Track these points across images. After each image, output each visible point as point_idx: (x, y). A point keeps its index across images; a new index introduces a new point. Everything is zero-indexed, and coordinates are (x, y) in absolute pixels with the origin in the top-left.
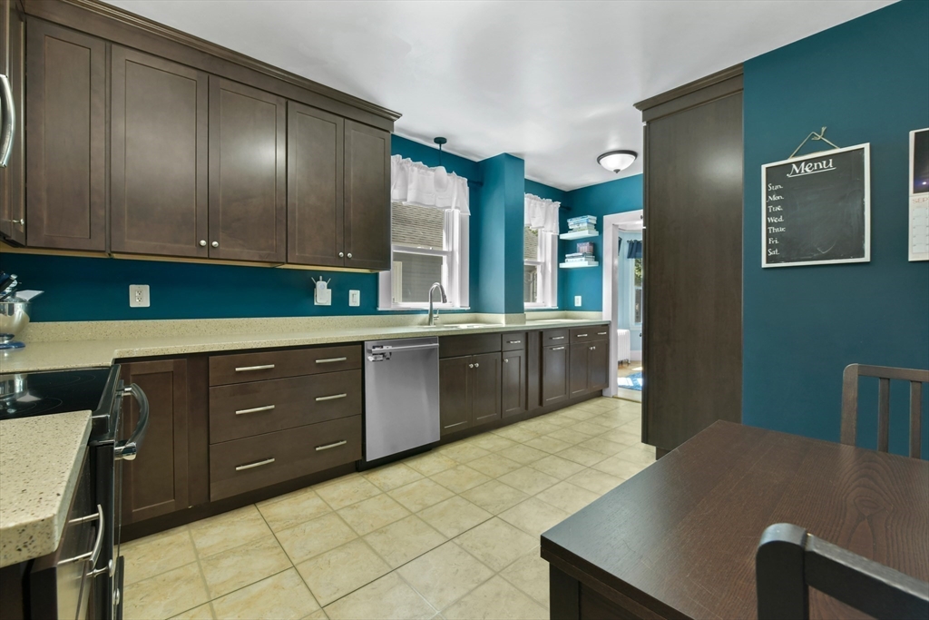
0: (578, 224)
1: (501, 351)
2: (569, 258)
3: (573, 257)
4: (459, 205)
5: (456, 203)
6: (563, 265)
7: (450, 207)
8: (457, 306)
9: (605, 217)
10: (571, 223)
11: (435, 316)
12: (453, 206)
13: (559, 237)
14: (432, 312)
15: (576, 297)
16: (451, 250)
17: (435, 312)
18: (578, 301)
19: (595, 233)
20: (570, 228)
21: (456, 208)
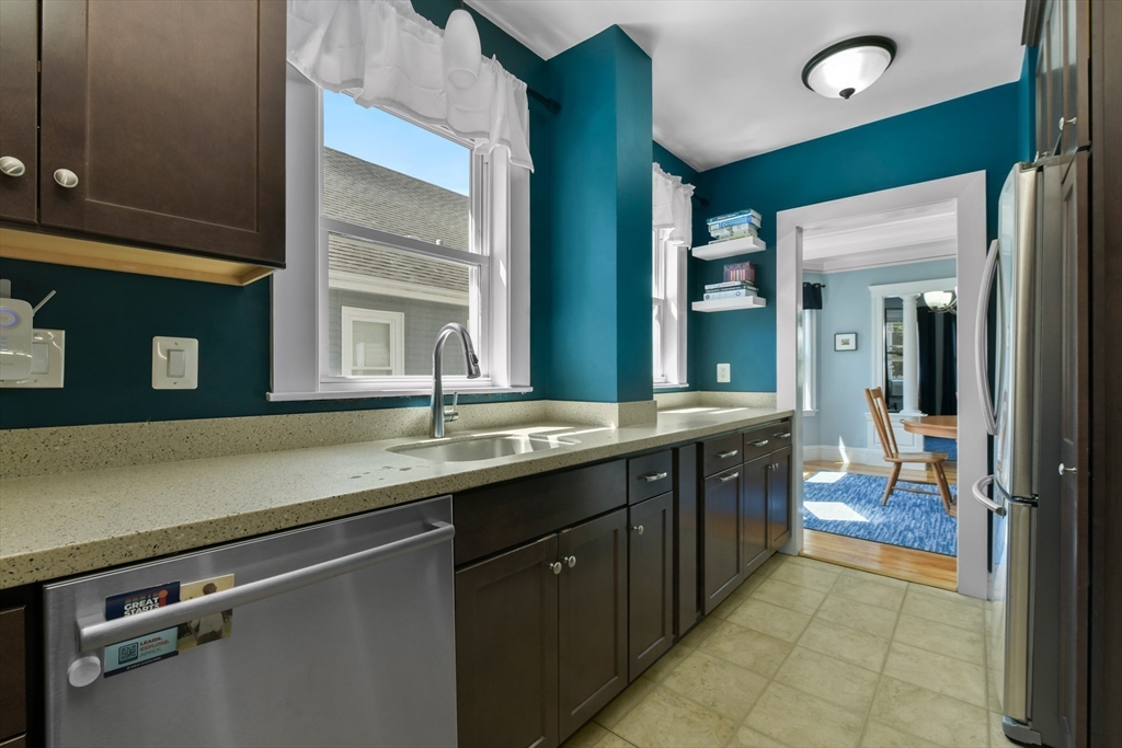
0: (730, 227)
1: (627, 506)
2: (711, 291)
3: (720, 289)
4: (507, 136)
5: (502, 130)
6: (697, 306)
7: (486, 134)
8: (504, 384)
9: (780, 214)
10: (715, 226)
11: (447, 410)
12: (495, 135)
13: (690, 252)
14: (440, 399)
15: (719, 366)
16: (487, 252)
17: (449, 400)
18: (724, 372)
19: (761, 246)
20: (713, 235)
21: (502, 140)
